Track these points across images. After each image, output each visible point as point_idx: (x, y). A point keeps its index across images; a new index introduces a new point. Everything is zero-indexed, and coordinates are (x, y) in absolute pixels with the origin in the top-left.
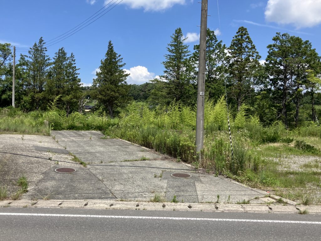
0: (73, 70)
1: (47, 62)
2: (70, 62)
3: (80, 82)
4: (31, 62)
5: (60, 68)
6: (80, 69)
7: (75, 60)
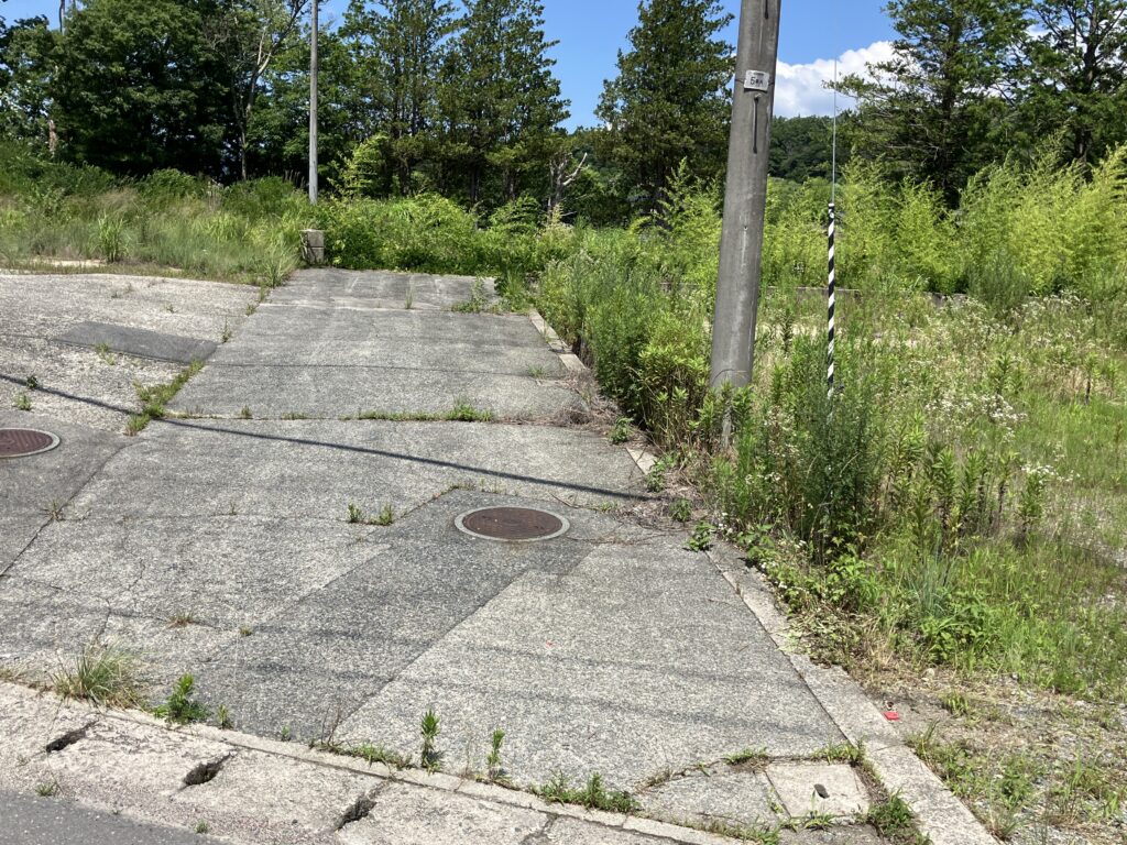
0: (533, 47)
1: (443, 18)
2: (523, 15)
3: (558, 93)
4: (385, 18)
5: (488, 40)
6: (558, 42)
7: (542, 8)
